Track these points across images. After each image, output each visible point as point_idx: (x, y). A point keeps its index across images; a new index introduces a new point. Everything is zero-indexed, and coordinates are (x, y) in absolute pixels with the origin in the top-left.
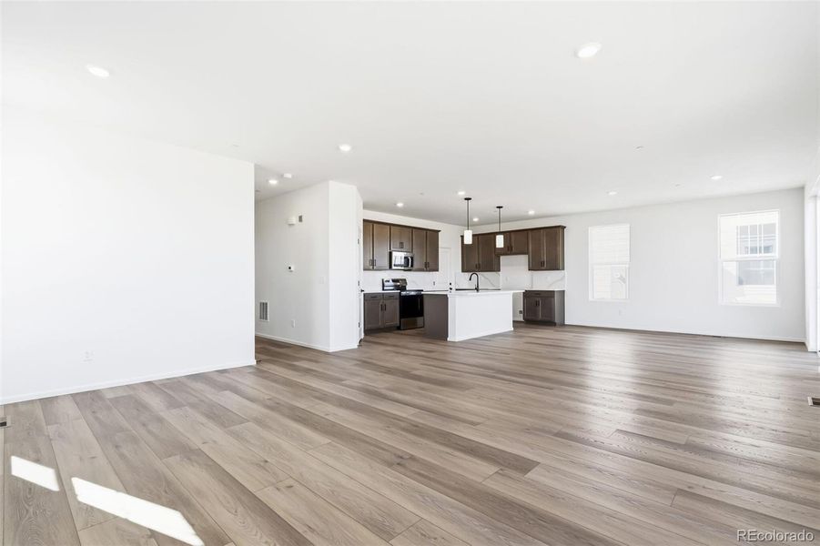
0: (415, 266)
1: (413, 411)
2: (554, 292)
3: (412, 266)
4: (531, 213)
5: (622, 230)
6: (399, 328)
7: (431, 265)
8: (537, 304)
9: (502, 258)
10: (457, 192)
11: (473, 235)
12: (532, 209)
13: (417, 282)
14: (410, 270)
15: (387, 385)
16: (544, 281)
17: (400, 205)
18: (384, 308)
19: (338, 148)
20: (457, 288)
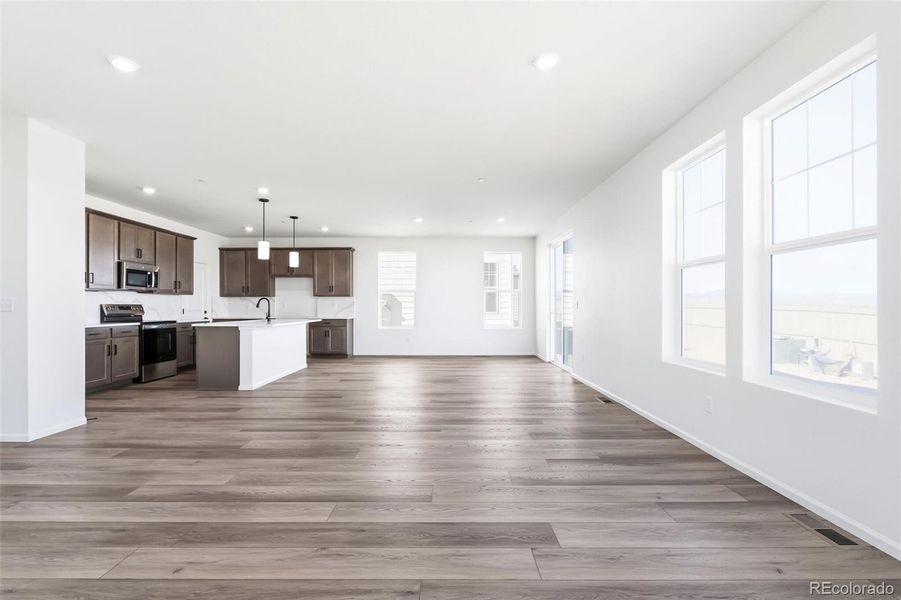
0: (161, 286)
1: (329, 507)
2: (345, 320)
3: (156, 286)
4: (325, 229)
5: (409, 258)
6: (137, 381)
7: (183, 285)
8: (326, 334)
9: (277, 280)
10: (257, 189)
11: (272, 249)
12: (324, 225)
13: (158, 309)
14: (151, 292)
15: (231, 477)
16: (331, 308)
17: (149, 191)
18: (112, 351)
19: (108, 63)
20: (215, 317)
